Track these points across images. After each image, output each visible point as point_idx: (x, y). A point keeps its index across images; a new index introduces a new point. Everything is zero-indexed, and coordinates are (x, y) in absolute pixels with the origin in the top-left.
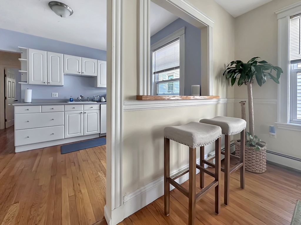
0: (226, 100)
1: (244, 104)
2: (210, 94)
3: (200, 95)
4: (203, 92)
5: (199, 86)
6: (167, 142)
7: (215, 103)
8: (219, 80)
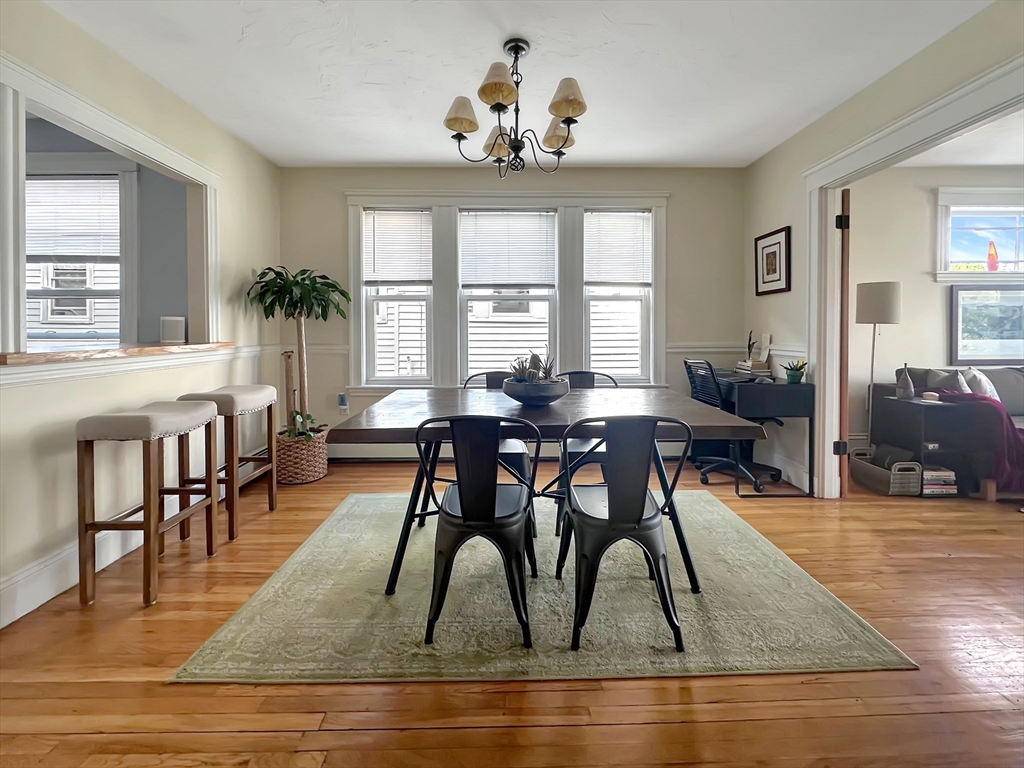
0: (258, 349)
1: (289, 357)
2: (213, 337)
3: (187, 342)
4: (194, 334)
5: (183, 319)
6: (86, 448)
7: (228, 357)
8: (237, 306)
